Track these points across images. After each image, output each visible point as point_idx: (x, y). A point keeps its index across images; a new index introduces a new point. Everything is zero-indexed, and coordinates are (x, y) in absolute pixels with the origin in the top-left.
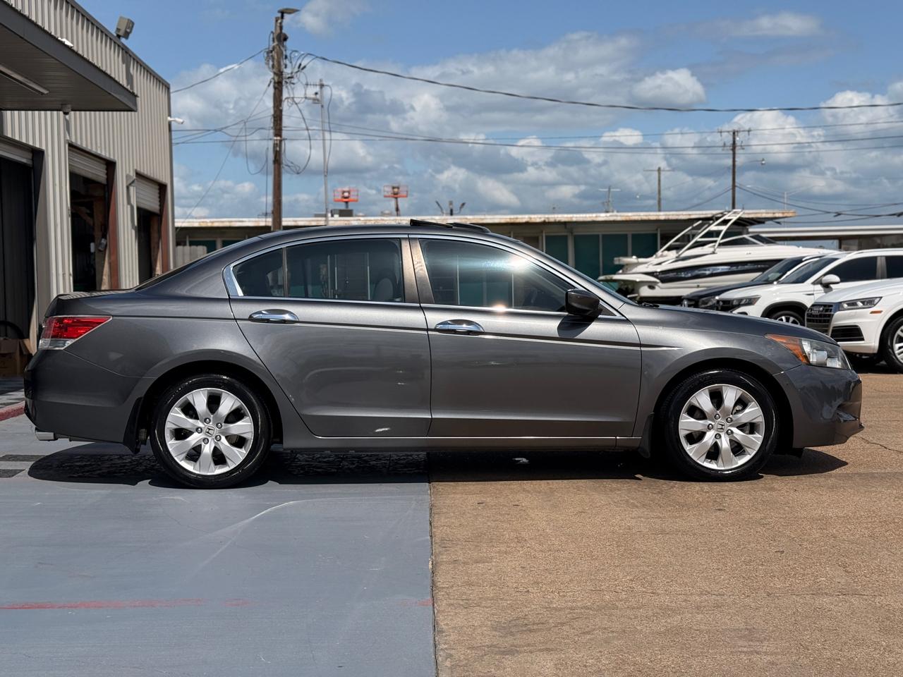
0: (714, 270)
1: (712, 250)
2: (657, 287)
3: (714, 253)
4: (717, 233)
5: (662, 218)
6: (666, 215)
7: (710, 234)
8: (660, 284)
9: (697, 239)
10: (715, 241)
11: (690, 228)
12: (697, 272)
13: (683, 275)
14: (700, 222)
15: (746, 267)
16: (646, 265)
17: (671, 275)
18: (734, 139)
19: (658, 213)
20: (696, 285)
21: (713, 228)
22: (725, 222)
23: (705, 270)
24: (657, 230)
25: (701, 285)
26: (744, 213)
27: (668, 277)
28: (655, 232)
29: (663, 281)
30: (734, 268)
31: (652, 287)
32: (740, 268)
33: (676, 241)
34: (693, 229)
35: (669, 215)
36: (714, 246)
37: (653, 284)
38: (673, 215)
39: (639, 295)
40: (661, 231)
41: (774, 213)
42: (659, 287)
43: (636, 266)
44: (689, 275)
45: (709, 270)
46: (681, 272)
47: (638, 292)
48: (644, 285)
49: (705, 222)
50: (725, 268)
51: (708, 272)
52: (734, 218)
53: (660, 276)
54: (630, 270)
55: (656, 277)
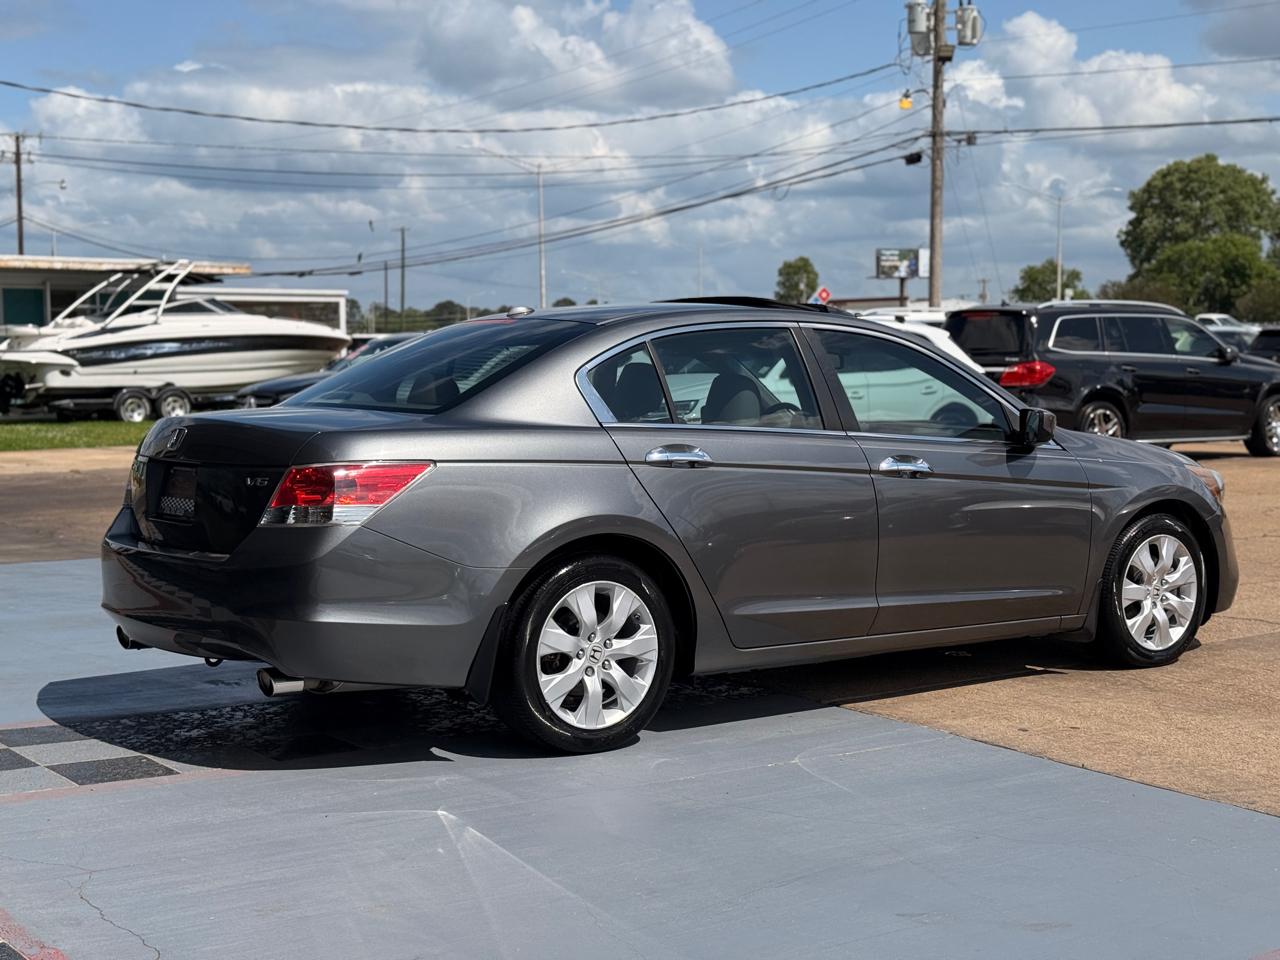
0: (158, 348)
1: (153, 318)
2: (73, 373)
3: (156, 323)
4: (159, 295)
5: (58, 266)
6: (64, 262)
7: (150, 295)
8: (79, 369)
9: (132, 301)
10: (158, 306)
11: (104, 284)
12: (133, 351)
13: (113, 355)
14: (119, 275)
15: (204, 345)
16: (55, 339)
17: (95, 355)
18: (18, 147)
19: (50, 258)
20: (132, 370)
21: (153, 285)
22: (170, 278)
23: (146, 348)
24: (44, 283)
25: (140, 370)
26: (196, 266)
27: (89, 357)
28: (40, 287)
29: (84, 363)
30: (186, 347)
31: (65, 371)
32: (195, 346)
33: (84, 302)
34: (110, 285)
35: (69, 262)
36: (156, 313)
37: (68, 369)
38: (74, 262)
39: (45, 385)
40: (51, 285)
41: (221, 268)
42: (77, 372)
43: (36, 340)
44: (123, 355)
45: (151, 348)
46: (110, 350)
47: (43, 380)
48: (54, 370)
49: (127, 275)
50: (174, 346)
51: (149, 352)
52: (182, 274)
53: (78, 356)
54: (25, 346)
55: (73, 357)
